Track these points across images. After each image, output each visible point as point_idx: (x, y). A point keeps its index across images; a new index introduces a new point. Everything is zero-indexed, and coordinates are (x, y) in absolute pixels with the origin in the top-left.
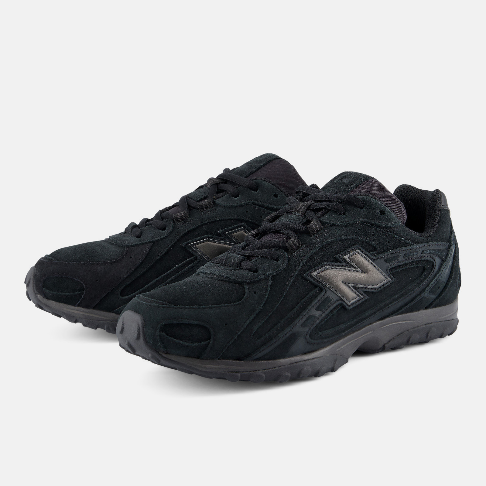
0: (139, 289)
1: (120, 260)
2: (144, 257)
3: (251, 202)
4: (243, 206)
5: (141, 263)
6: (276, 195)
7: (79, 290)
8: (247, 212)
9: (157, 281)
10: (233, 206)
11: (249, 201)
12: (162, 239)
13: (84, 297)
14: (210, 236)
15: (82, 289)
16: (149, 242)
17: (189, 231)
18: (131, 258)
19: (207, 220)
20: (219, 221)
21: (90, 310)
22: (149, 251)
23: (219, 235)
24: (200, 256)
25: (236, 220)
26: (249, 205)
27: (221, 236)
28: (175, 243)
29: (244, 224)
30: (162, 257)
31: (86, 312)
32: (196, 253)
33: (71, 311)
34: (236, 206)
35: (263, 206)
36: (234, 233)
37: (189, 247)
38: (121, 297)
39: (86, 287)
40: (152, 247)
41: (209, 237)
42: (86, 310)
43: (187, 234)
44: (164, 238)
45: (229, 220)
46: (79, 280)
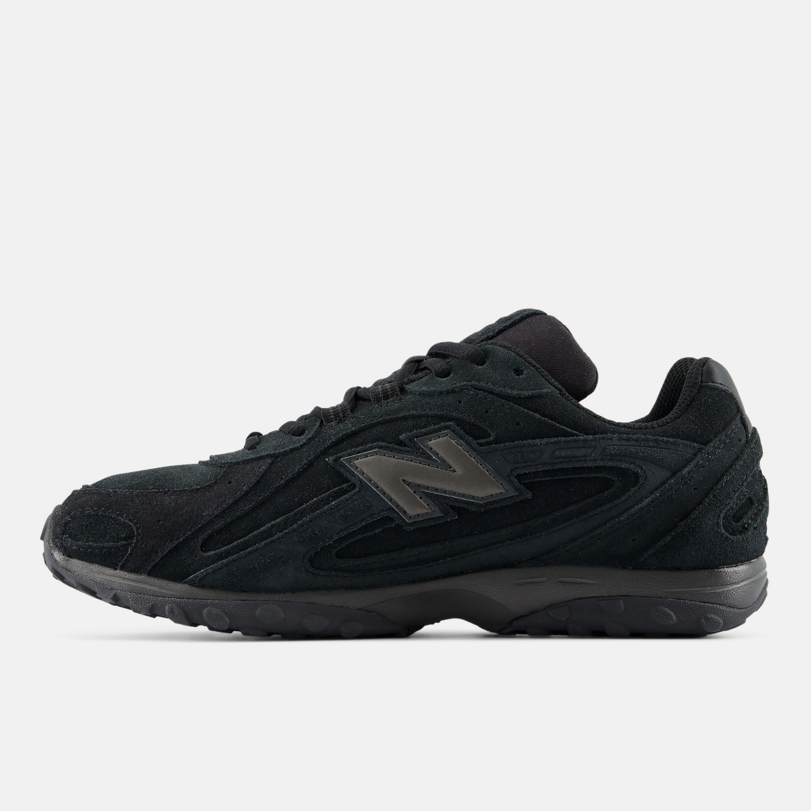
0: (236, 540)
1: (210, 486)
2: (253, 480)
3: (470, 384)
4: (453, 391)
5: (247, 493)
6: (518, 372)
7: (125, 539)
8: (460, 402)
9: (273, 526)
10: (435, 392)
11: (465, 383)
12: (292, 451)
13: (131, 550)
14: (383, 444)
15: (130, 537)
16: (269, 456)
17: (344, 435)
18: (230, 483)
19: (381, 417)
20: (405, 418)
21: (142, 577)
22: (266, 472)
23: (401, 443)
24: (361, 481)
25: (436, 416)
26: (466, 389)
27: (405, 445)
28: (317, 457)
29: (451, 423)
30: (288, 483)
31: (133, 580)
32: (354, 475)
33: (108, 578)
34: (441, 393)
35: (491, 392)
36: (431, 440)
37: (342, 465)
38: (201, 553)
39: (137, 532)
40: (271, 464)
41: (380, 447)
42: (133, 576)
43: (340, 441)
44: (297, 449)
45: (423, 416)
46: (127, 521)
